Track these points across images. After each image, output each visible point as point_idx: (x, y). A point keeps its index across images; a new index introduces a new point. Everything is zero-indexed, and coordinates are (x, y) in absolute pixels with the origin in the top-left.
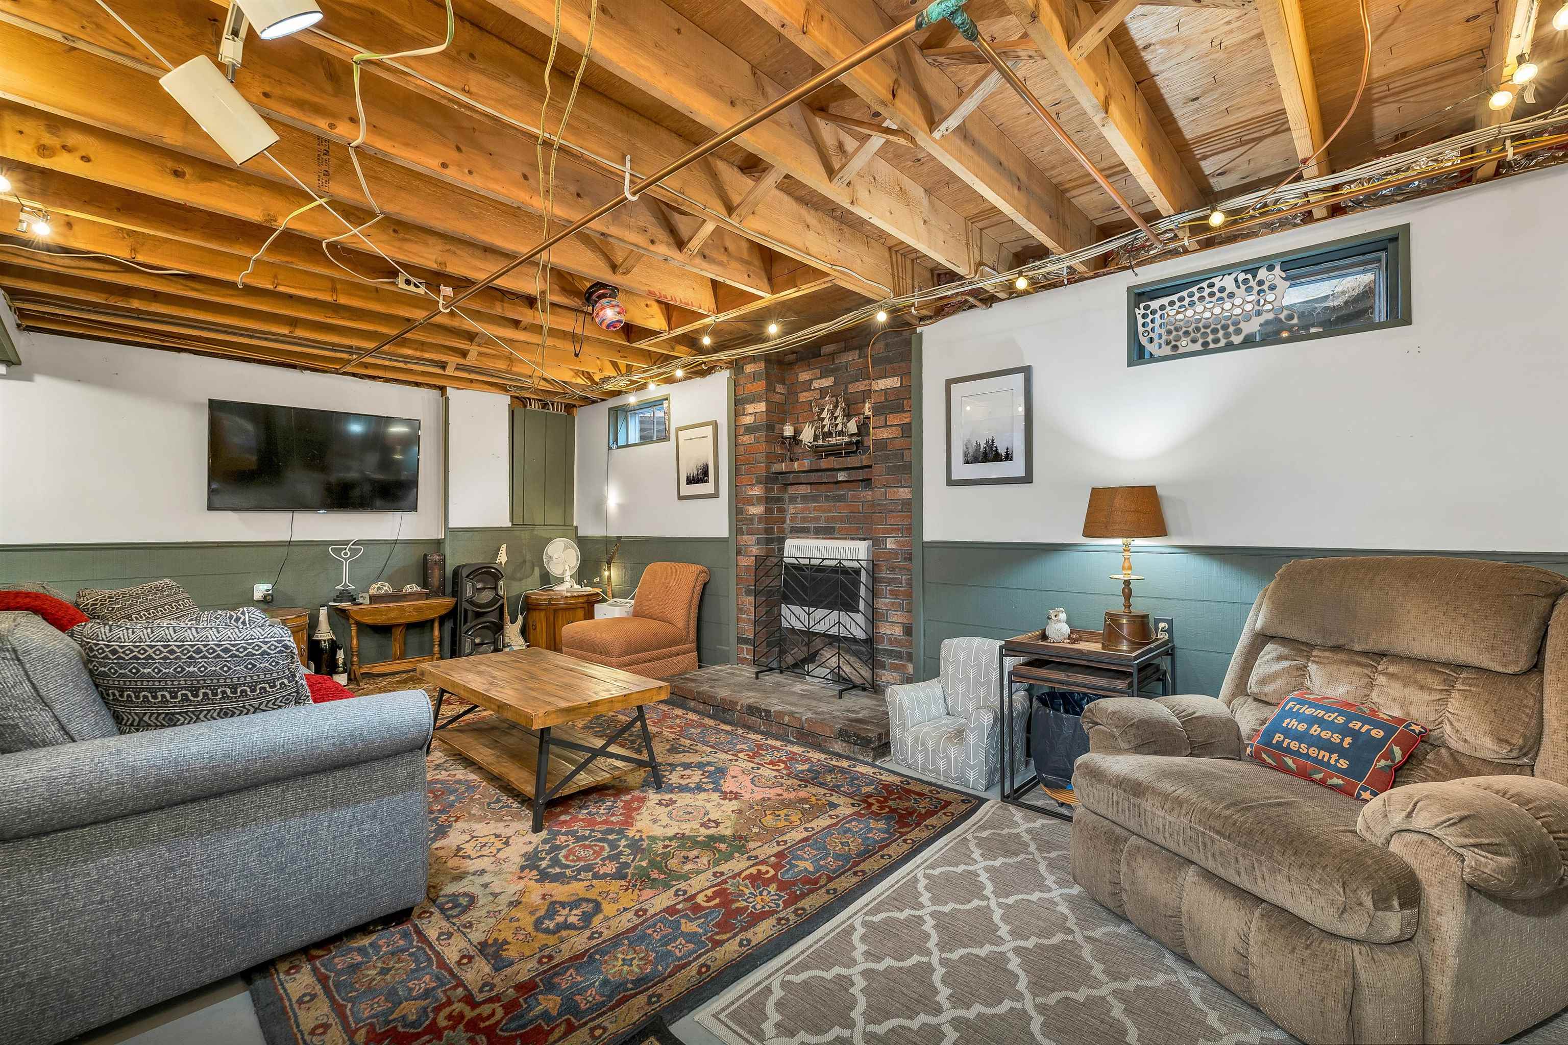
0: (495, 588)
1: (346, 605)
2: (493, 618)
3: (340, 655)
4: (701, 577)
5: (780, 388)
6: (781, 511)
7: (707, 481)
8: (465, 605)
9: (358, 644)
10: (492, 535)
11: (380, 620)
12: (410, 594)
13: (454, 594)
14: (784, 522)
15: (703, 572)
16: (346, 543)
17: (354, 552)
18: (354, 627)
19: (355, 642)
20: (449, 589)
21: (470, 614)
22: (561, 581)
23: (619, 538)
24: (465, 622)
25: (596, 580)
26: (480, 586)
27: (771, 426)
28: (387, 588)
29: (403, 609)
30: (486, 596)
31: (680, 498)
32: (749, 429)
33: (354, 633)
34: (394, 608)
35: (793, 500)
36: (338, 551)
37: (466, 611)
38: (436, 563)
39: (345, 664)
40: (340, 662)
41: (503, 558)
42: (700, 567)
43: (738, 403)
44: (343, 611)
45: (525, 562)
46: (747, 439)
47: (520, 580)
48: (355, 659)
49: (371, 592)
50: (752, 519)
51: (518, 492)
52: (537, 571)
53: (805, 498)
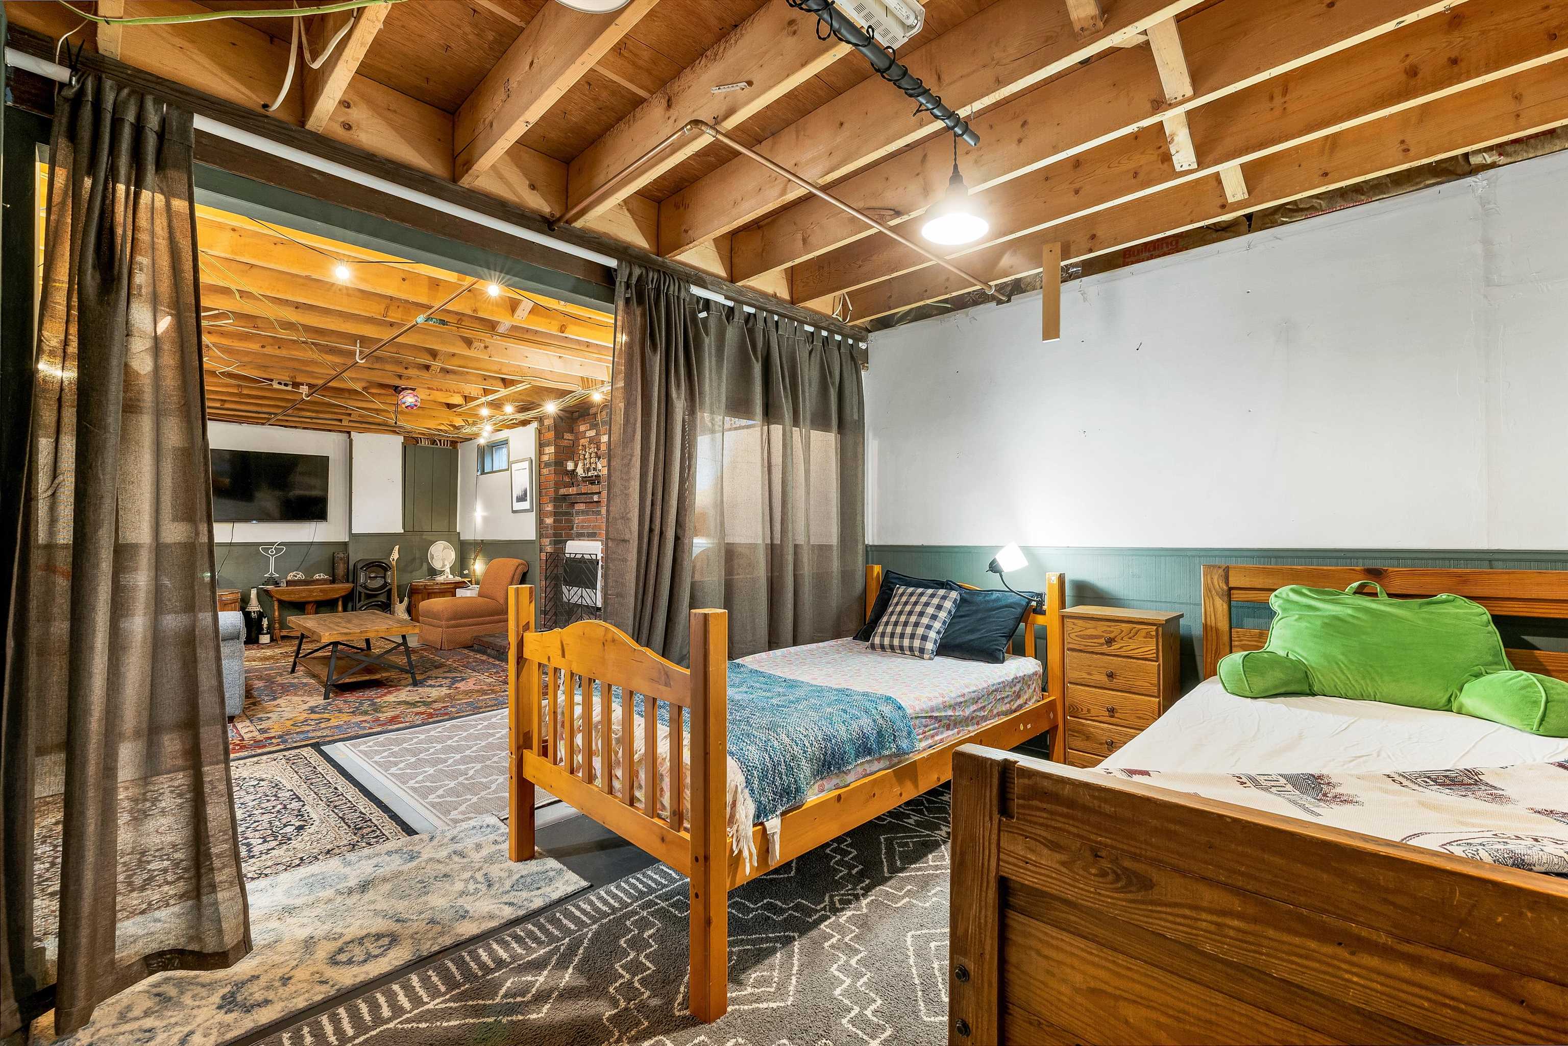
0: (384, 577)
1: (270, 587)
2: (382, 598)
3: (265, 622)
4: (520, 568)
5: (567, 436)
6: (571, 521)
7: (526, 500)
8: (359, 589)
9: (280, 615)
10: (388, 539)
11: (294, 598)
12: (317, 580)
13: (353, 582)
14: (572, 529)
15: (522, 564)
16: (273, 544)
17: (278, 550)
18: (276, 604)
19: (277, 613)
20: (351, 579)
21: (363, 595)
22: (442, 572)
23: (482, 541)
24: (360, 601)
25: (466, 572)
26: (373, 575)
27: (559, 463)
28: (300, 576)
29: (311, 591)
30: (379, 583)
31: (514, 512)
32: (547, 465)
33: (276, 607)
34: (304, 590)
35: (578, 513)
36: (266, 550)
37: (360, 593)
38: (341, 559)
39: (268, 628)
40: (265, 626)
41: (395, 555)
42: (520, 561)
43: (541, 445)
44: (267, 592)
45: (414, 559)
46: (545, 471)
47: (411, 572)
48: (277, 625)
49: (289, 578)
50: (547, 527)
51: (409, 506)
52: (425, 566)
53: (583, 512)
